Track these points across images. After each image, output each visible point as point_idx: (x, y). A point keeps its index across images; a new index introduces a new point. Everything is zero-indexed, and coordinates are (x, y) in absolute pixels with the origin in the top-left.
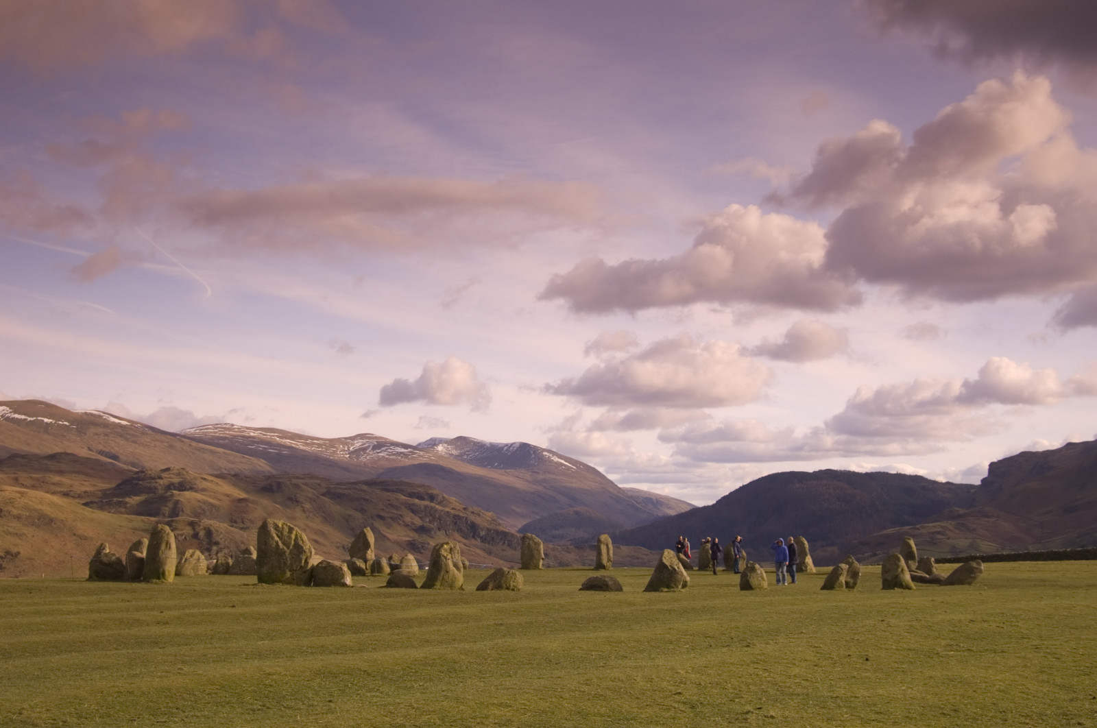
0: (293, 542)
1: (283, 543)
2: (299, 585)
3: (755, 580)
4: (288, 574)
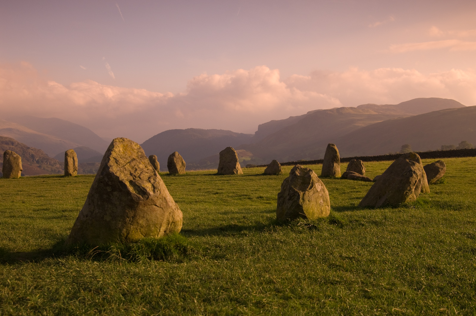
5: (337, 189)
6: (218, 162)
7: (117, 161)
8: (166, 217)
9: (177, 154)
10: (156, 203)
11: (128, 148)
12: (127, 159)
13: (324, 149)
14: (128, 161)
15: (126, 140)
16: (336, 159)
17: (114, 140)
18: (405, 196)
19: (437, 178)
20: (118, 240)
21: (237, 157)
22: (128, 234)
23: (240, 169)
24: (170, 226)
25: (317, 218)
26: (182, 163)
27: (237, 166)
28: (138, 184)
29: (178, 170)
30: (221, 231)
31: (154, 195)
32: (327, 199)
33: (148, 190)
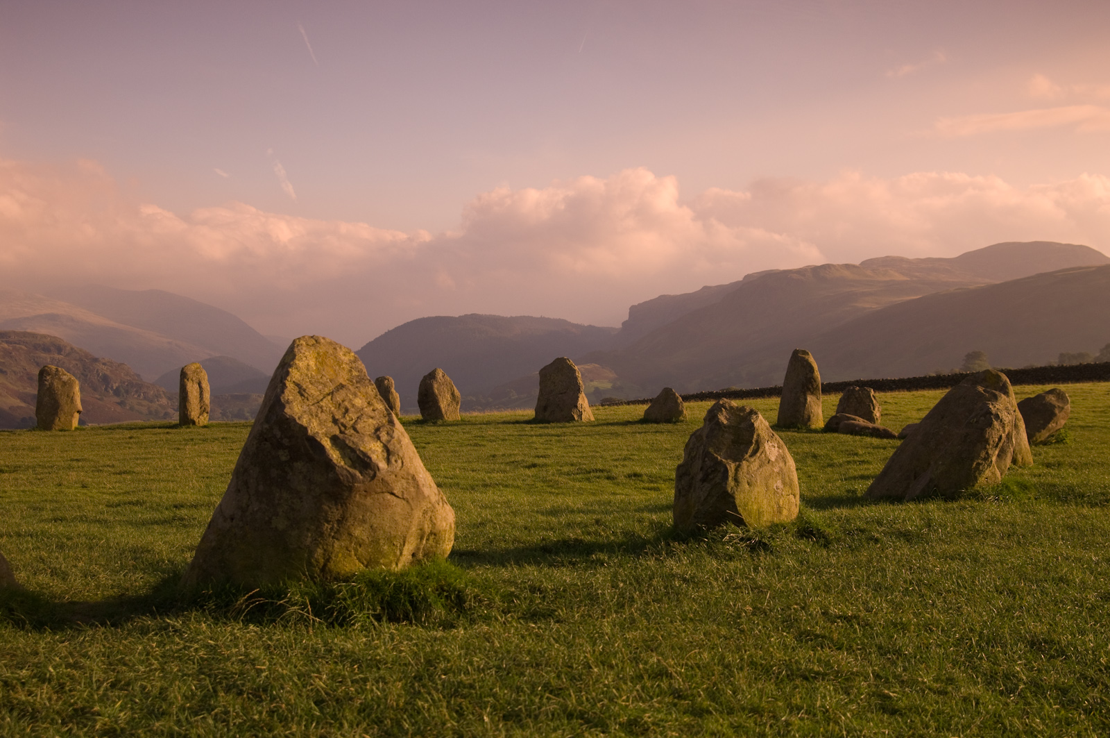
5: (815, 456)
6: (536, 392)
7: (301, 391)
8: (415, 522)
9: (440, 373)
10: (393, 489)
11: (327, 361)
12: (325, 385)
13: (785, 362)
14: (327, 391)
15: (322, 341)
16: (812, 386)
17: (294, 341)
18: (975, 472)
19: (1049, 431)
20: (304, 574)
21: (580, 381)
22: (328, 560)
23: (586, 409)
24: (424, 542)
25: (769, 524)
26: (453, 394)
27: (580, 401)
28: (351, 444)
29: (443, 410)
30: (545, 553)
31: (389, 469)
32: (791, 480)
33: (374, 457)
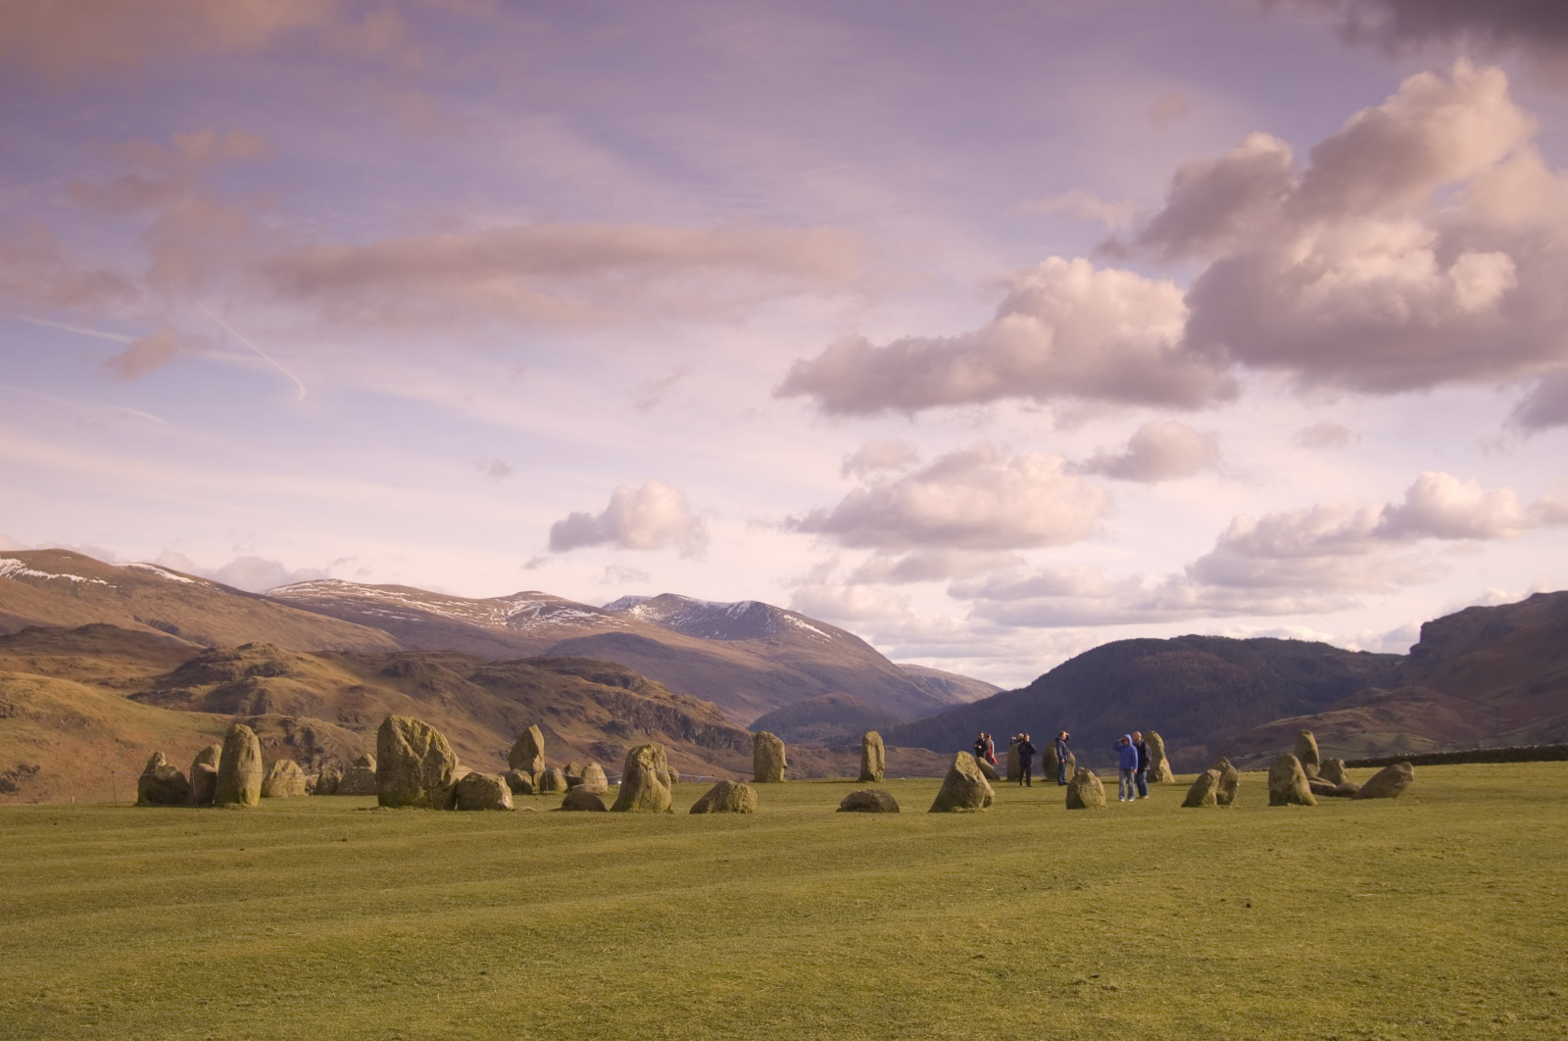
0: (428, 748)
1: (414, 749)
2: (437, 808)
3: (1088, 793)
4: (422, 793)
